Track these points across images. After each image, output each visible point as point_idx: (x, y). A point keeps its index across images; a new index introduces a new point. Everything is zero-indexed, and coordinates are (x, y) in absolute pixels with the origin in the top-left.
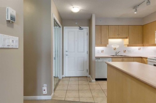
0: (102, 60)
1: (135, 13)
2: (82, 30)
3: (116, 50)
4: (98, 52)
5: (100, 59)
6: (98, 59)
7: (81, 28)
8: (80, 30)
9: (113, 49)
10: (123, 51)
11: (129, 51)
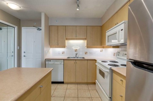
0: (53, 62)
1: (78, 9)
2: (40, 31)
3: (77, 51)
4: (59, 54)
5: (50, 61)
6: (49, 61)
7: (39, 28)
8: (38, 31)
9: (74, 51)
10: (84, 53)
11: (91, 53)
